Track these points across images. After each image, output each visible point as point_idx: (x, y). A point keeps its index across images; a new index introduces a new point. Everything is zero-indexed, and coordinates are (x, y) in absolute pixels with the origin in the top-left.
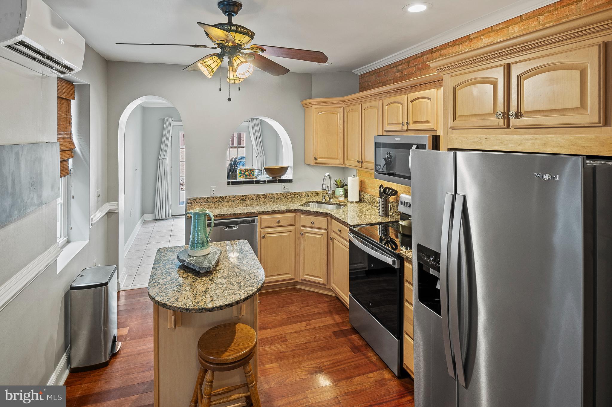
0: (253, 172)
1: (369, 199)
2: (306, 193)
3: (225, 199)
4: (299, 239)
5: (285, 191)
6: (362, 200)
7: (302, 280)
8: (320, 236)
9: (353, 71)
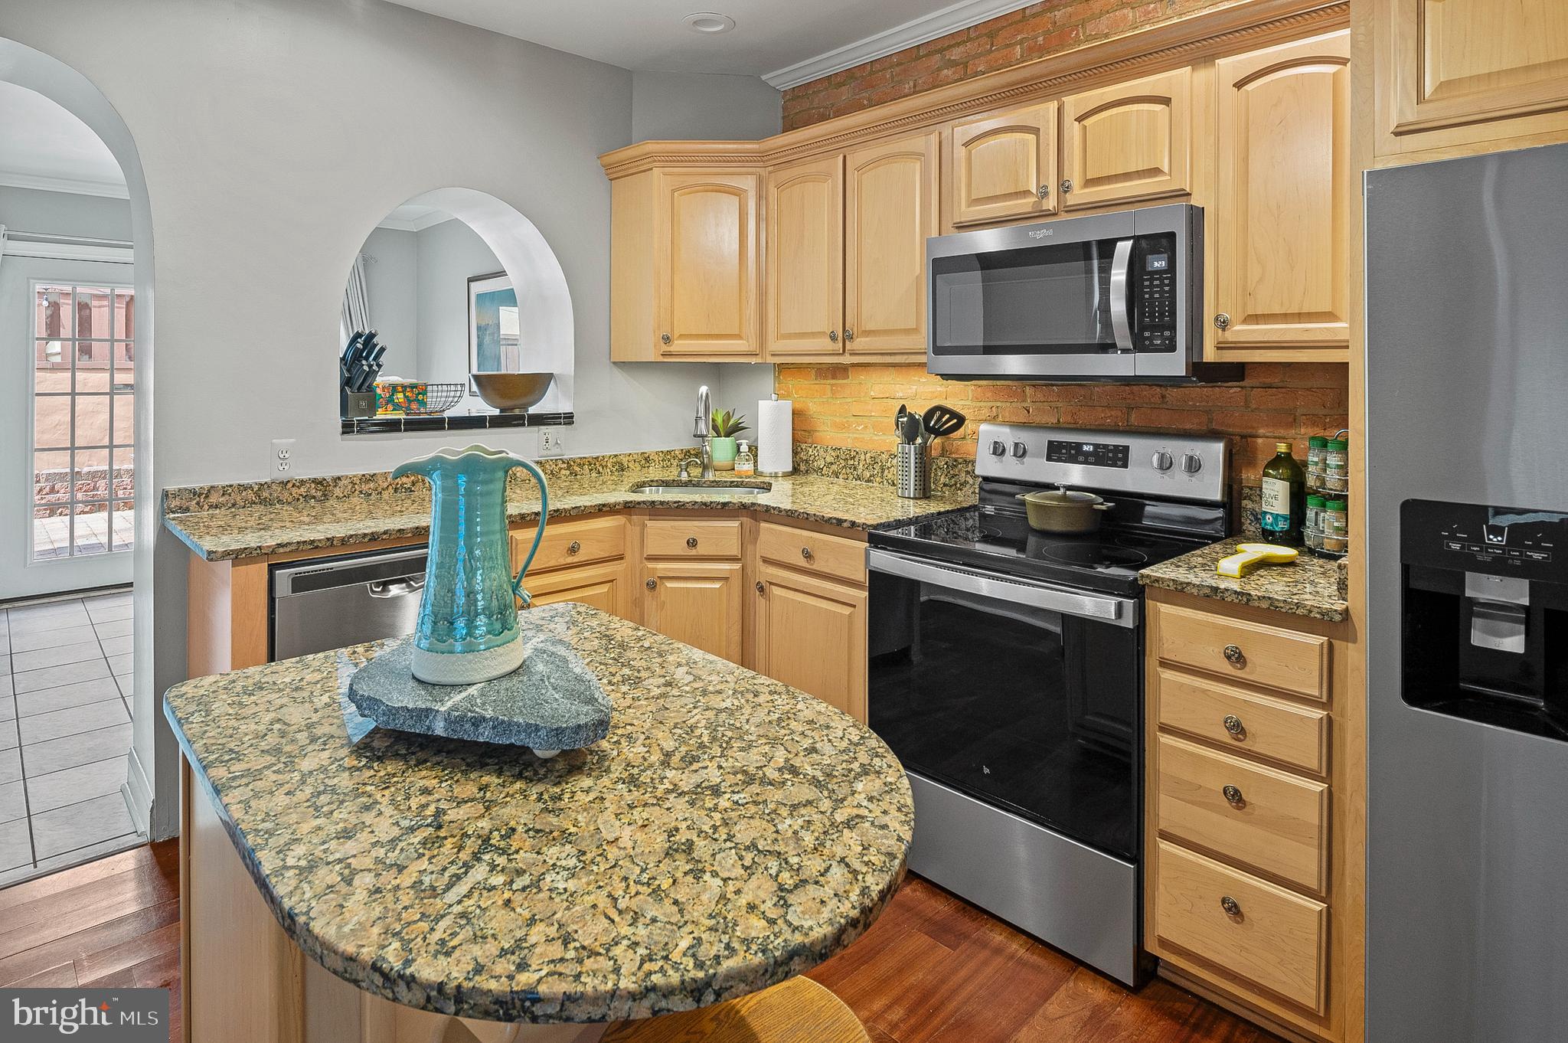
0: (424, 392)
1: (829, 459)
2: (615, 459)
3: (335, 486)
5: (549, 452)
6: (803, 467)
8: (717, 585)
9: (763, 79)
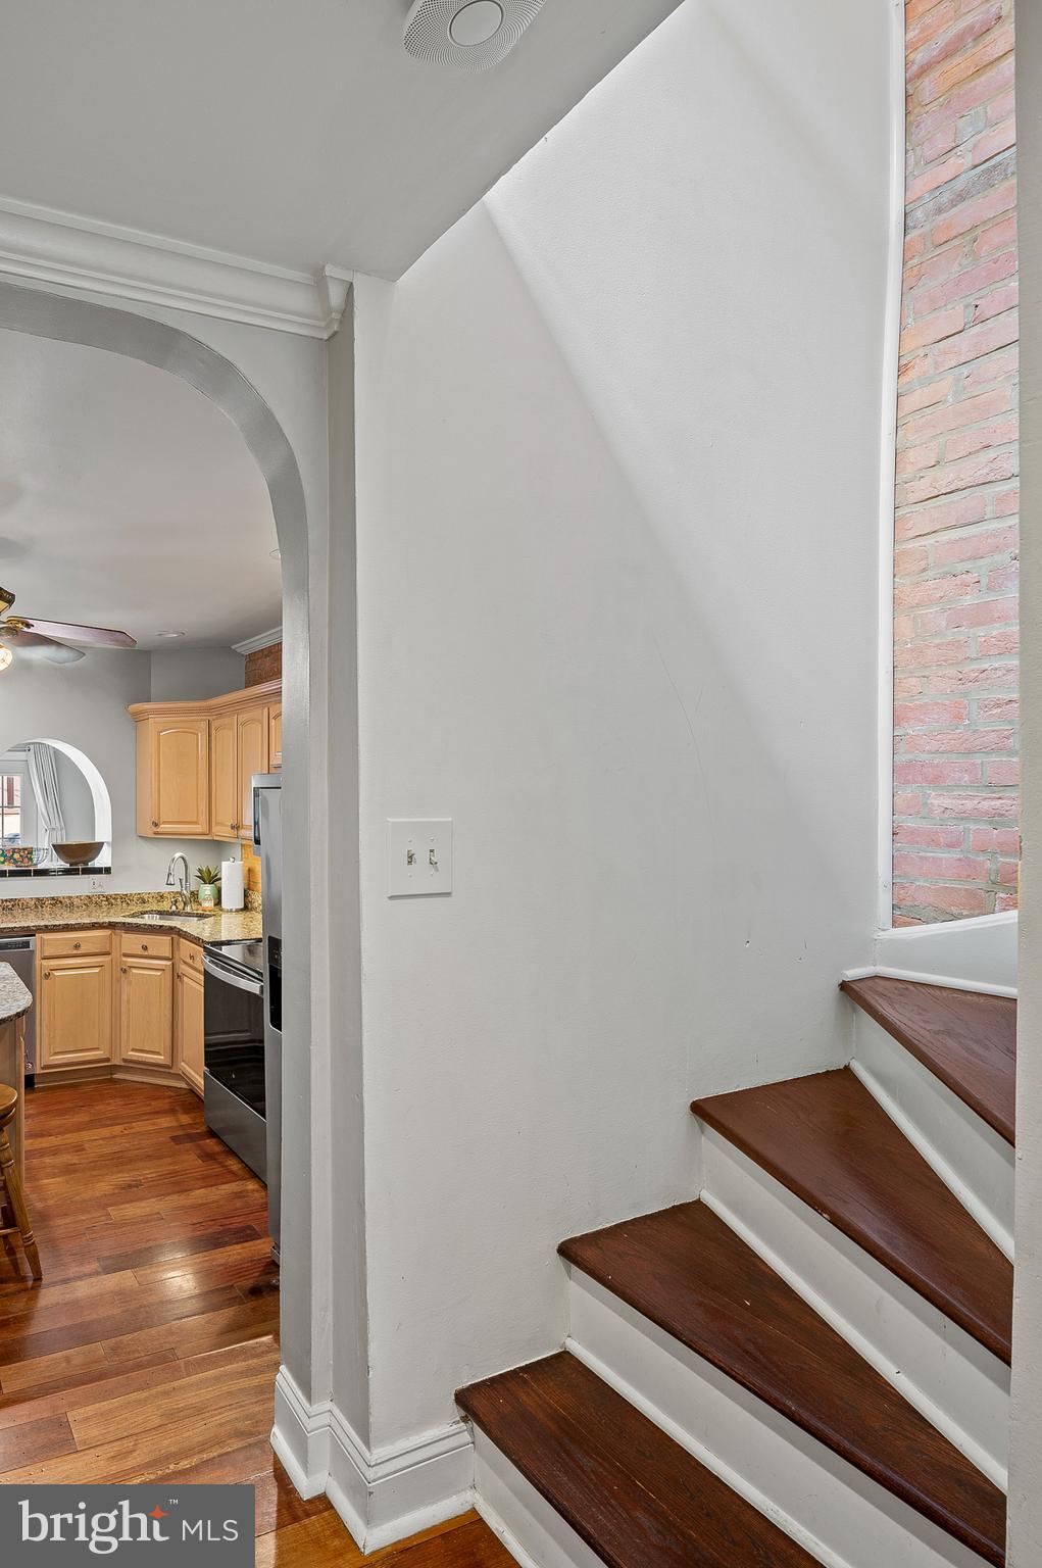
0: (31, 853)
2: (139, 896)
4: (119, 980)
5: (95, 890)
6: (249, 906)
7: (125, 1060)
8: (159, 973)
9: (233, 647)
